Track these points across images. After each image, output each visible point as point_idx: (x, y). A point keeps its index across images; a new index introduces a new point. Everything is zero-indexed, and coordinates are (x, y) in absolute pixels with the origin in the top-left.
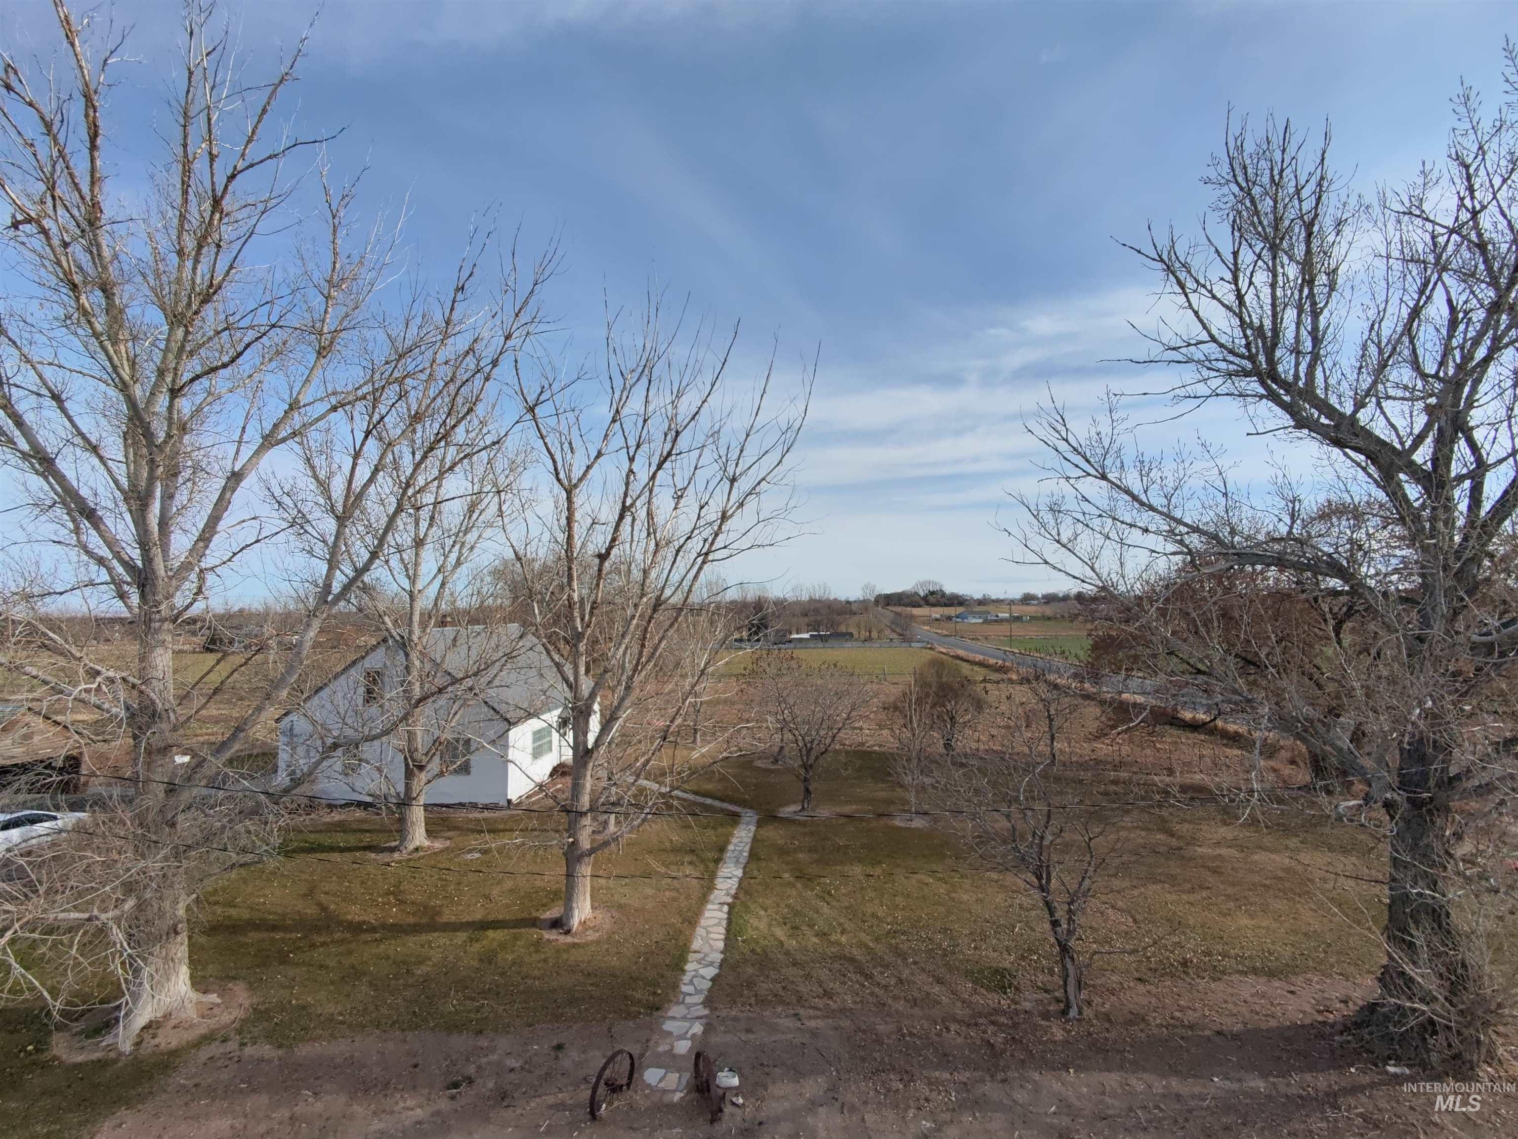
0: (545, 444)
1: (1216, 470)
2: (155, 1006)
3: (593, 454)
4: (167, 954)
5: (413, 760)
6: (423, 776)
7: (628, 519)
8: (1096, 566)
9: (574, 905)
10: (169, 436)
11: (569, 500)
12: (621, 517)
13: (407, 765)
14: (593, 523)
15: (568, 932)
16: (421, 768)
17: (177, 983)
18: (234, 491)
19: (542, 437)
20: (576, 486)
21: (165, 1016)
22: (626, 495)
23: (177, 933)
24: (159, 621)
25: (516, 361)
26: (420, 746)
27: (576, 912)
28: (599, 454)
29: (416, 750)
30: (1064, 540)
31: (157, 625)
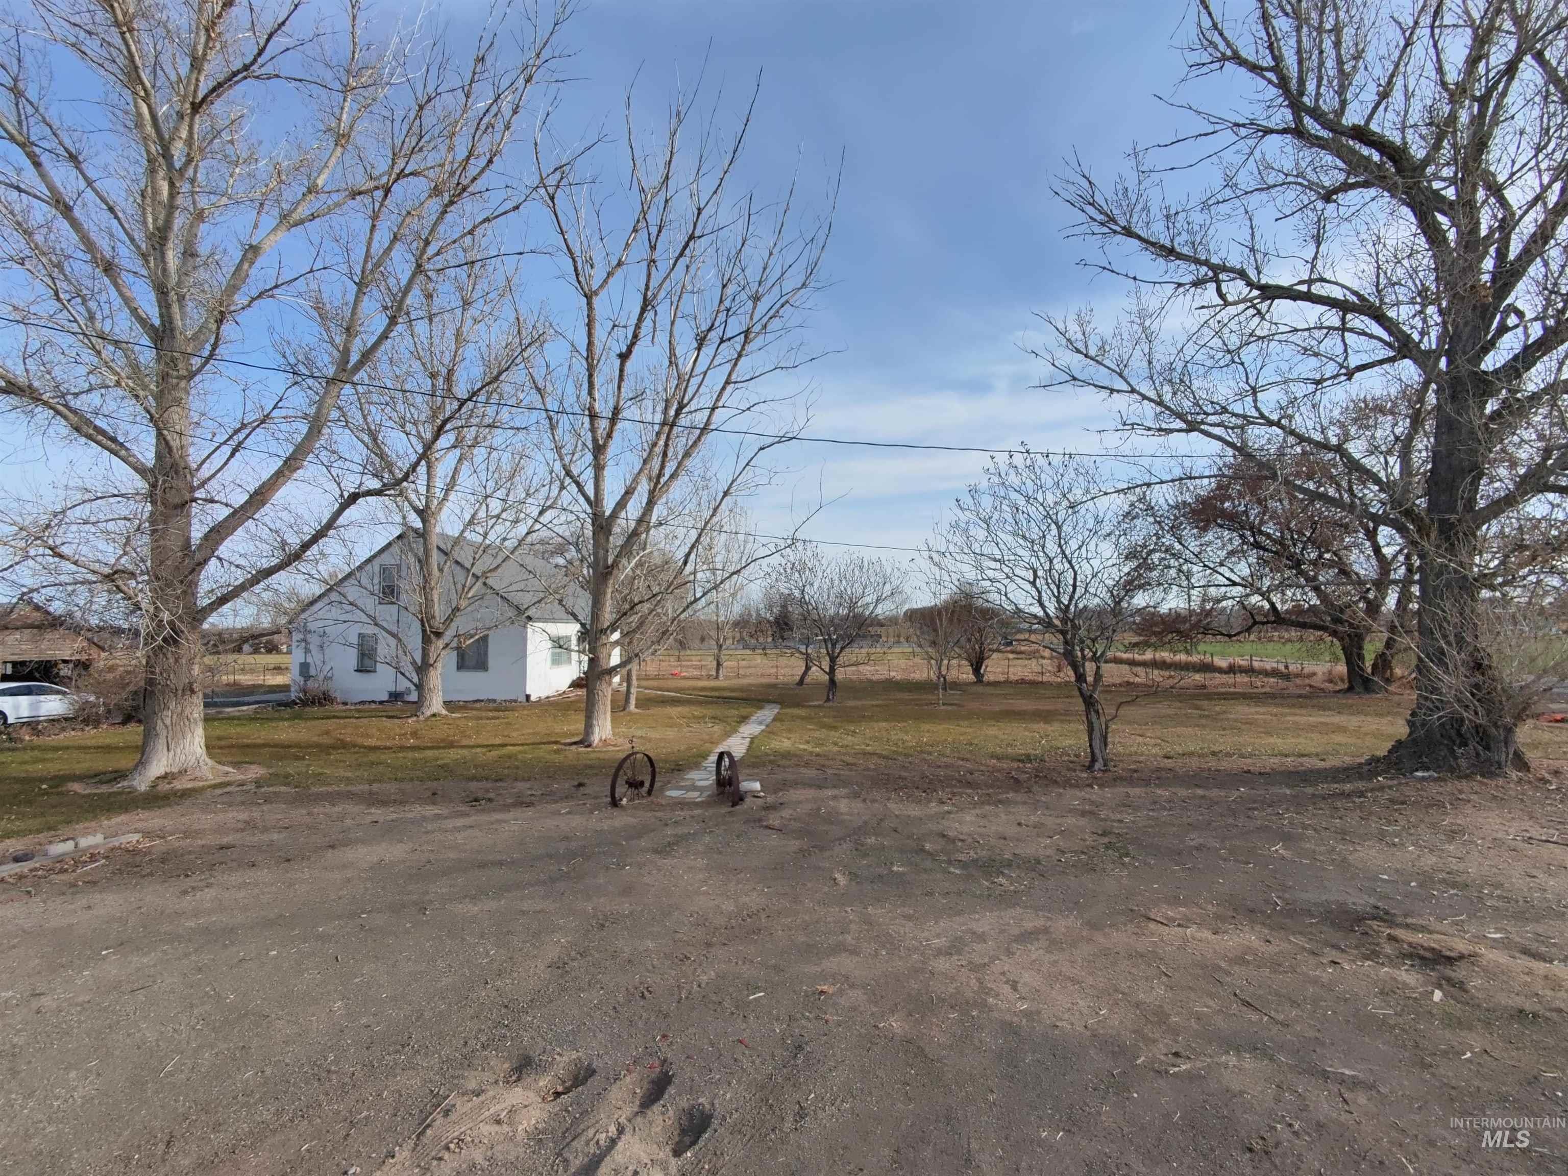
0: (565, 240)
1: (1242, 210)
2: (170, 761)
3: (614, 263)
4: (182, 711)
5: (430, 627)
6: (440, 643)
7: (649, 315)
8: (1125, 373)
9: (595, 722)
10: (189, 160)
11: (589, 304)
12: (643, 310)
13: (424, 631)
14: (614, 326)
15: (589, 746)
16: (438, 635)
17: (192, 743)
18: (252, 263)
19: (562, 233)
20: (596, 293)
21: (180, 772)
22: (647, 288)
23: (193, 692)
24: (177, 378)
25: (536, 144)
26: (437, 614)
27: (597, 729)
28: (620, 264)
29: (434, 617)
30: (1093, 352)
31: (175, 381)
